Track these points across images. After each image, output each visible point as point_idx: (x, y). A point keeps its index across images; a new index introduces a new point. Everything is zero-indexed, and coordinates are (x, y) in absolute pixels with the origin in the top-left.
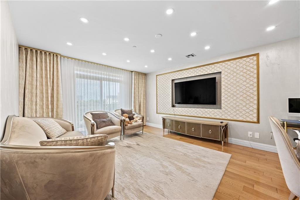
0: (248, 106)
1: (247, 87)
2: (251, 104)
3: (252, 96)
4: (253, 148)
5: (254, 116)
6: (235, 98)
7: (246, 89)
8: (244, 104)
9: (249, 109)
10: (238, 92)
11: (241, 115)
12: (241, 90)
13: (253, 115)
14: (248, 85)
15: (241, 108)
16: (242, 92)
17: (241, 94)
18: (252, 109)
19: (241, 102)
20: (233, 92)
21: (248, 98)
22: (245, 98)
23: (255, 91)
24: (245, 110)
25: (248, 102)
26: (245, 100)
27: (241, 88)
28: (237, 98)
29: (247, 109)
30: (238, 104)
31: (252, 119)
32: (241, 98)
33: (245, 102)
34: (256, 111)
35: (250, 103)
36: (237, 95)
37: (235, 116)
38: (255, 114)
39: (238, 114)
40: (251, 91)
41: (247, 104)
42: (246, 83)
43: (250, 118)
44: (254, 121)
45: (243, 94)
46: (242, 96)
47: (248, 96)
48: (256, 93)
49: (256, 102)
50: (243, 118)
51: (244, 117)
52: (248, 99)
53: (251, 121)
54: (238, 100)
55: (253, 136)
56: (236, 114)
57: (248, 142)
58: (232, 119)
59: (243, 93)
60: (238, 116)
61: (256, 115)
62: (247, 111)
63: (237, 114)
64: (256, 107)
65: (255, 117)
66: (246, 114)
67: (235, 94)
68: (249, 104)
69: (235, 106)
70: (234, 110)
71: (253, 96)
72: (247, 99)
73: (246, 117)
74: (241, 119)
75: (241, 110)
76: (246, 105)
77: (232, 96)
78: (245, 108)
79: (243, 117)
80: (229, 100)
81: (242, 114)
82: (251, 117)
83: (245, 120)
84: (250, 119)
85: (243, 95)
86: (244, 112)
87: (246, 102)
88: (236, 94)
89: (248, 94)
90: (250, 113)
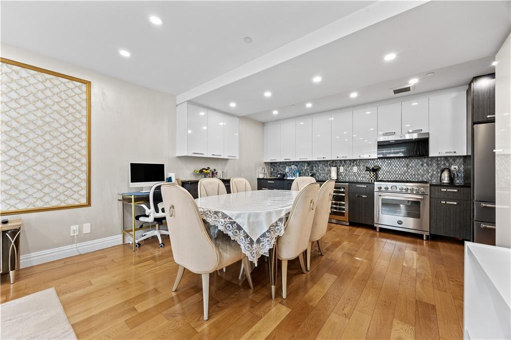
0: (69, 176)
1: (69, 138)
2: (77, 173)
3: (78, 156)
4: (81, 255)
5: (82, 194)
6: (39, 158)
7: (66, 143)
8: (62, 172)
9: (73, 181)
10: (48, 146)
11: (54, 195)
12: (55, 142)
13: (79, 193)
14: (70, 135)
15: (56, 181)
16: (59, 146)
17: (56, 151)
18: (78, 182)
19: (54, 168)
20: (35, 145)
21: (71, 160)
22: (64, 160)
23: (83, 148)
24: (63, 185)
25: (70, 168)
26: (64, 164)
27: (55, 137)
28: (46, 159)
29: (68, 182)
30: (47, 172)
31: (77, 200)
32: (55, 159)
33: (64, 167)
34: (86, 184)
35: (75, 170)
36: (46, 151)
37: (41, 199)
38: (83, 190)
39: (48, 194)
40: (76, 147)
41: (68, 172)
42: (67, 130)
43: (75, 199)
44: (82, 202)
45: (60, 151)
46: (58, 156)
47: (71, 155)
48: (85, 152)
49: (85, 168)
50: (59, 202)
51: (62, 198)
52: (70, 162)
53: (77, 203)
54: (48, 164)
55: (80, 231)
56: (43, 194)
57: (69, 247)
58: (31, 207)
59: (60, 148)
60: (47, 199)
61: (84, 192)
62: (68, 185)
63: (46, 194)
64: (84, 176)
65: (83, 196)
66: (66, 193)
67: (40, 149)
68: (73, 172)
69: (39, 177)
70: (38, 186)
71: (80, 156)
72: (67, 162)
73: (66, 198)
74: (54, 204)
75: (54, 186)
76: (67, 174)
77: (31, 154)
78: (63, 181)
79: (59, 200)
80: (24, 163)
81: (58, 194)
82: (76, 196)
83: (63, 205)
84: (74, 201)
85: (59, 153)
86: (61, 189)
87: (66, 168)
88: (43, 150)
89: (71, 151)
90: (74, 189)
